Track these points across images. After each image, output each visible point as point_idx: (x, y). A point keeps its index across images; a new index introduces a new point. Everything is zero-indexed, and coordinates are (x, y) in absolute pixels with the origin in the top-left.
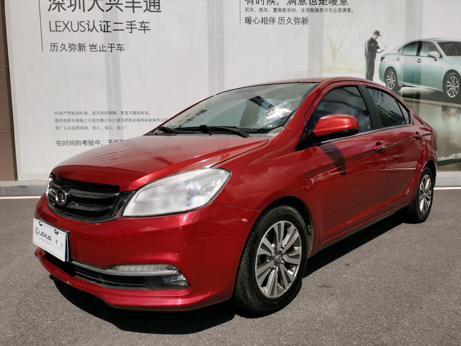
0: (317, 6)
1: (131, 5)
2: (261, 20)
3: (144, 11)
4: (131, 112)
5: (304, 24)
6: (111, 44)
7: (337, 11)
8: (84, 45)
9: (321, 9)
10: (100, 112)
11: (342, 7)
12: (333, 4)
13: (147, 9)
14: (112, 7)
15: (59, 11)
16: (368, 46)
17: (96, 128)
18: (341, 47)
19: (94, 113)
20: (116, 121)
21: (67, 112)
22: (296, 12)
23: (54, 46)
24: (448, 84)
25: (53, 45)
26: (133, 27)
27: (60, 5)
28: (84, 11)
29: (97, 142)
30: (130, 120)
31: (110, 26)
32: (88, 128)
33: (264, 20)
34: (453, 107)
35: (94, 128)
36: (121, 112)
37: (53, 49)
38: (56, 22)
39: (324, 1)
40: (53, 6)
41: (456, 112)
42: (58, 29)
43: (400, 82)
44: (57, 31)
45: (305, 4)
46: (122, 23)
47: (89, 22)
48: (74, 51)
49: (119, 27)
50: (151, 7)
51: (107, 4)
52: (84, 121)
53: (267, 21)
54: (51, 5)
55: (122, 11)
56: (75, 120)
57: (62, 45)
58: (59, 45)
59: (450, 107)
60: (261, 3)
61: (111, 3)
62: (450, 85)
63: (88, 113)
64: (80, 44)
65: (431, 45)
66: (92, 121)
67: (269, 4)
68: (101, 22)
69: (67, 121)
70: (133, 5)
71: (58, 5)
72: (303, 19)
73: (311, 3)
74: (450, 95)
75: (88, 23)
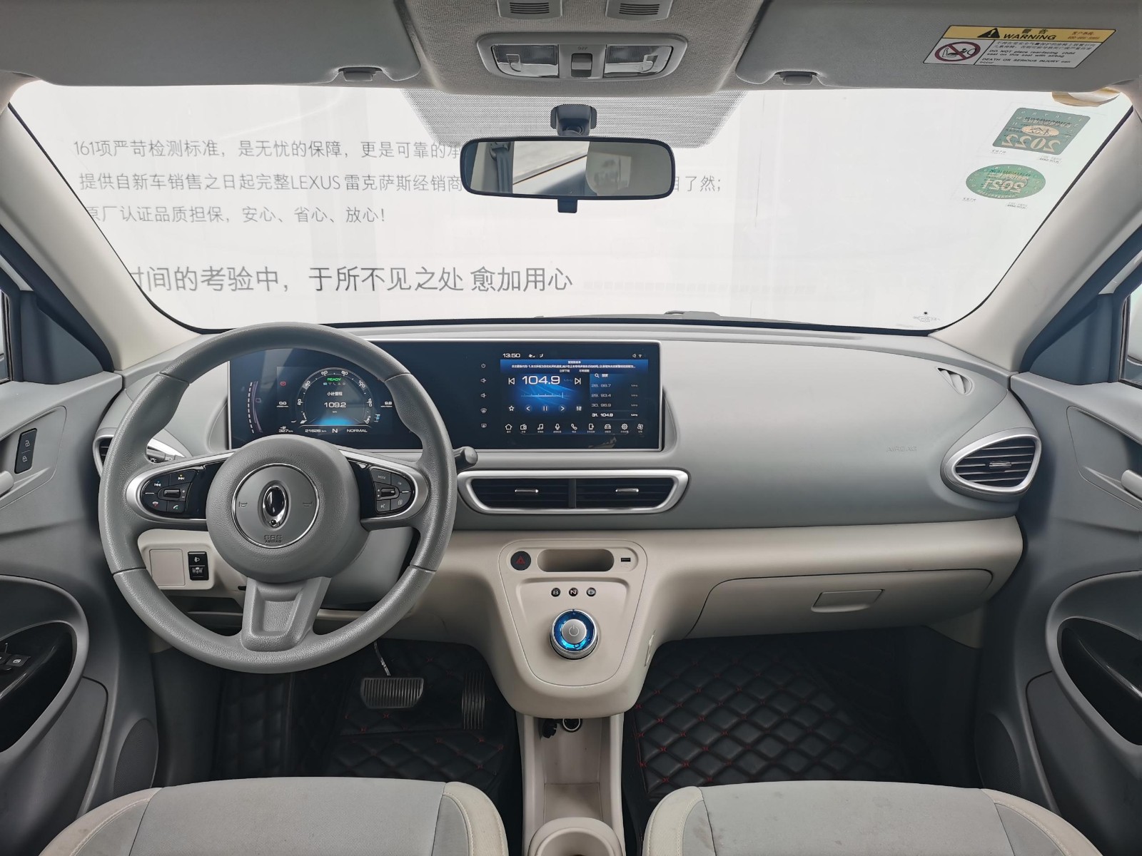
4: (408, 144)
10: (272, 144)
17: (256, 217)
19: (245, 147)
20: (344, 184)
21: (128, 144)
29: (263, 277)
30: (403, 182)
32: (224, 215)
35: (249, 215)
36: (362, 144)
52: (203, 186)
56: (165, 179)
63: (219, 149)
66: (237, 184)
69: (132, 183)
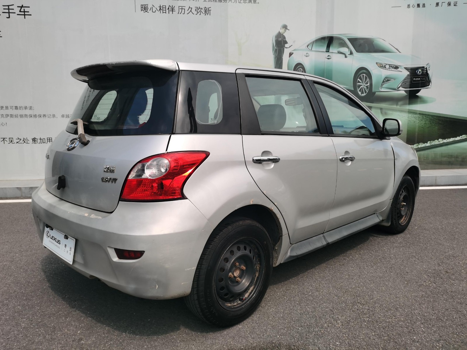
2: (158, 9)
4: (13, 106)
5: (207, 14)
7: (241, 2)
16: (275, 41)
18: (246, 41)
24: (359, 82)
26: (11, 11)
30: (12, 116)
53: (166, 10)
62: (361, 83)
65: (341, 41)
72: (206, 9)
74: (361, 94)
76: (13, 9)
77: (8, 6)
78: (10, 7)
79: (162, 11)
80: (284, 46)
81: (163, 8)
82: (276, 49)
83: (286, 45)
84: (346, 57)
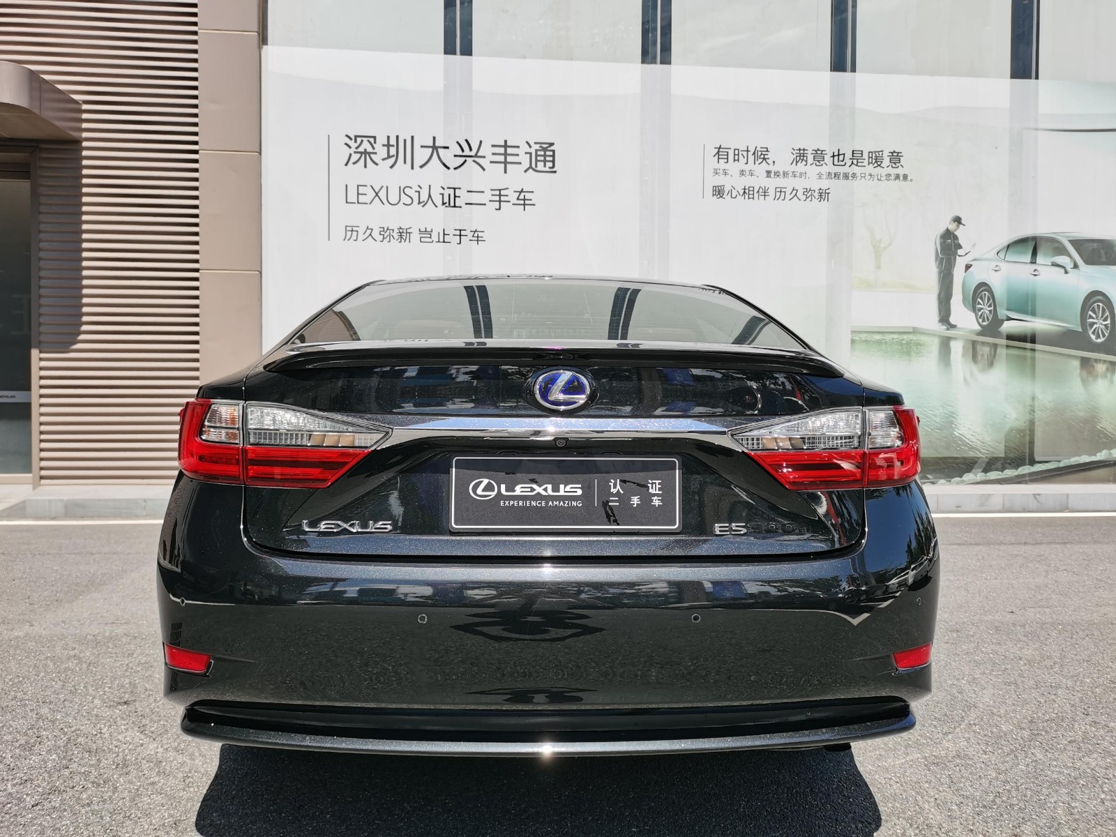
0: (845, 169)
1: (502, 158)
2: (741, 192)
3: (525, 171)
5: (822, 200)
6: (460, 230)
7: (882, 179)
8: (408, 231)
9: (854, 175)
11: (893, 172)
12: (876, 165)
13: (531, 167)
14: (465, 161)
15: (365, 166)
16: (941, 244)
18: (890, 244)
22: (807, 177)
23: (352, 231)
24: (1091, 317)
25: (348, 228)
26: (503, 198)
27: (367, 156)
28: (412, 168)
31: (459, 197)
33: (747, 191)
34: (1100, 360)
37: (347, 238)
38: (358, 186)
39: (859, 161)
40: (355, 157)
41: (1107, 369)
42: (362, 199)
43: (1002, 312)
44: (358, 203)
45: (824, 165)
46: (483, 192)
47: (421, 188)
48: (389, 241)
49: (475, 198)
50: (538, 163)
51: (455, 156)
53: (753, 194)
54: (351, 155)
55: (484, 169)
57: (368, 228)
58: (361, 230)
59: (1096, 361)
60: (743, 160)
61: (464, 154)
62: (1094, 318)
64: (401, 228)
67: (757, 163)
68: (444, 189)
70: (506, 159)
71: (363, 155)
72: (821, 191)
73: (836, 163)
74: (1097, 339)
75: (419, 189)
76: (507, 196)
77: (500, 190)
78: (503, 192)
79: (747, 196)
80: (956, 253)
81: (749, 191)
82: (942, 258)
83: (959, 251)
84: (1066, 272)
